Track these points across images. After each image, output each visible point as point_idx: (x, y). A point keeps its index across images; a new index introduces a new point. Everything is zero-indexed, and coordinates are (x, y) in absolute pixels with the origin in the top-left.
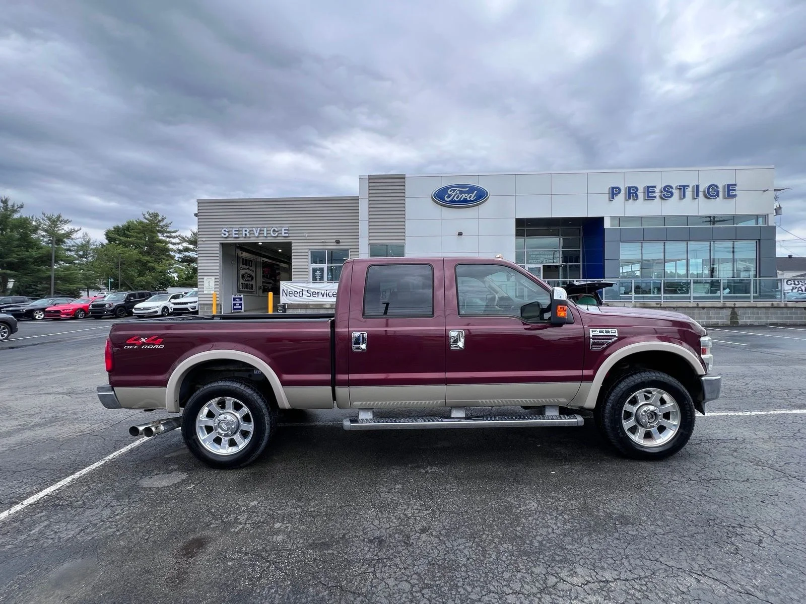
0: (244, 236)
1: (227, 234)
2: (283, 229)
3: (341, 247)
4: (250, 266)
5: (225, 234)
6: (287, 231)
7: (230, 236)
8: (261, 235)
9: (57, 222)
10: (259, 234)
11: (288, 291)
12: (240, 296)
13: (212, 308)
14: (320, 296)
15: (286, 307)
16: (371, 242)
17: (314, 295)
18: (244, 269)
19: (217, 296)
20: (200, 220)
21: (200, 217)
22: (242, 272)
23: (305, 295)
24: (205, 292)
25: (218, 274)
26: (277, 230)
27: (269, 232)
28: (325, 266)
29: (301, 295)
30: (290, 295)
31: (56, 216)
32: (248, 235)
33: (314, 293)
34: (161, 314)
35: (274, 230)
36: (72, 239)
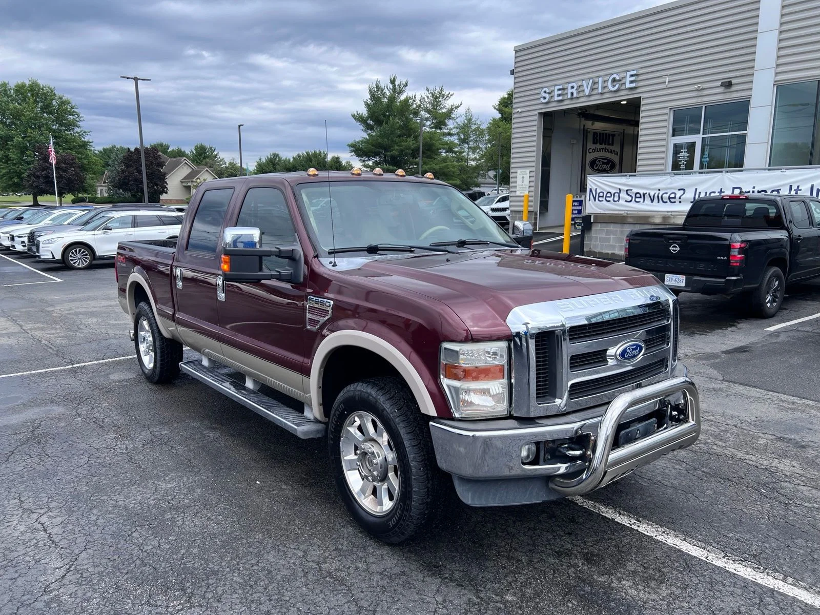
0: (569, 96)
1: (547, 96)
2: (629, 73)
3: (734, 95)
4: (609, 144)
5: (545, 98)
6: (633, 78)
7: (552, 100)
8: (595, 92)
9: (439, 98)
10: (592, 89)
11: (598, 191)
12: (580, 196)
14: (648, 201)
15: (592, 221)
16: (780, 77)
17: (637, 200)
18: (594, 150)
19: (531, 199)
20: (517, 80)
21: (517, 75)
22: (590, 157)
23: (623, 198)
24: (518, 193)
25: (533, 164)
26: (617, 78)
27: (606, 84)
28: (697, 139)
29: (616, 199)
30: (600, 199)
31: (439, 90)
32: (575, 95)
33: (638, 195)
36: (453, 119)
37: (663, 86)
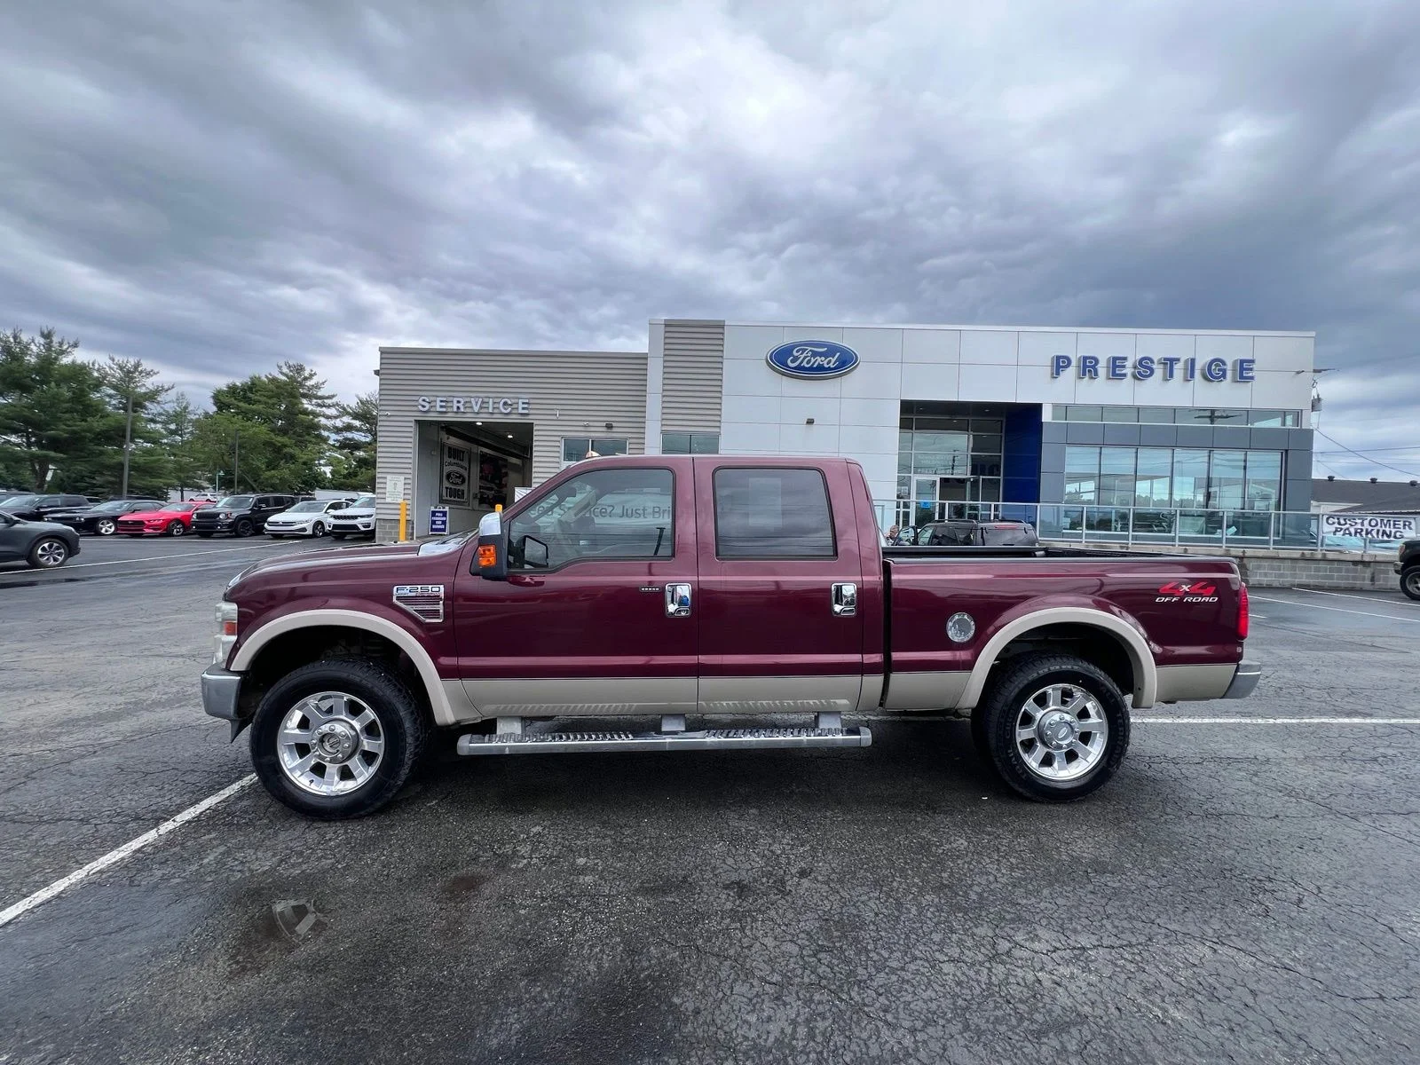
0: (455, 410)
1: (426, 405)
2: (521, 401)
3: (614, 435)
4: (460, 460)
5: (424, 406)
6: (526, 406)
7: (433, 410)
8: (482, 411)
9: (132, 373)
10: (481, 407)
12: (444, 508)
13: (398, 527)
16: (664, 428)
18: (450, 464)
19: (408, 507)
20: (383, 382)
21: (383, 377)
22: (447, 469)
24: (388, 500)
25: (410, 471)
26: (510, 403)
27: (496, 406)
31: (133, 363)
32: (462, 410)
34: (311, 533)
35: (505, 403)
36: (158, 403)
37: (554, 418)
